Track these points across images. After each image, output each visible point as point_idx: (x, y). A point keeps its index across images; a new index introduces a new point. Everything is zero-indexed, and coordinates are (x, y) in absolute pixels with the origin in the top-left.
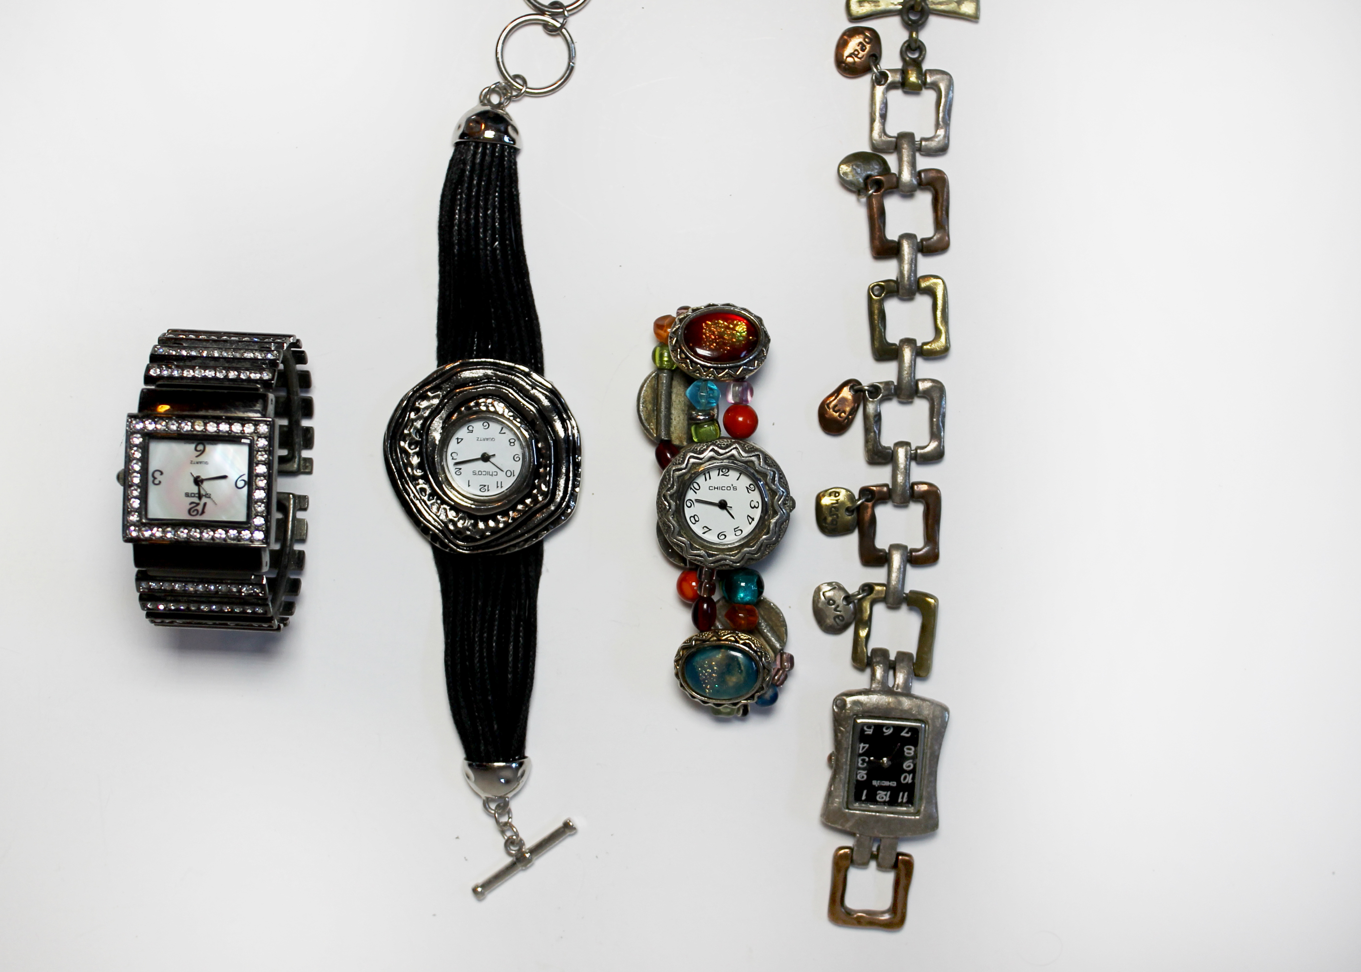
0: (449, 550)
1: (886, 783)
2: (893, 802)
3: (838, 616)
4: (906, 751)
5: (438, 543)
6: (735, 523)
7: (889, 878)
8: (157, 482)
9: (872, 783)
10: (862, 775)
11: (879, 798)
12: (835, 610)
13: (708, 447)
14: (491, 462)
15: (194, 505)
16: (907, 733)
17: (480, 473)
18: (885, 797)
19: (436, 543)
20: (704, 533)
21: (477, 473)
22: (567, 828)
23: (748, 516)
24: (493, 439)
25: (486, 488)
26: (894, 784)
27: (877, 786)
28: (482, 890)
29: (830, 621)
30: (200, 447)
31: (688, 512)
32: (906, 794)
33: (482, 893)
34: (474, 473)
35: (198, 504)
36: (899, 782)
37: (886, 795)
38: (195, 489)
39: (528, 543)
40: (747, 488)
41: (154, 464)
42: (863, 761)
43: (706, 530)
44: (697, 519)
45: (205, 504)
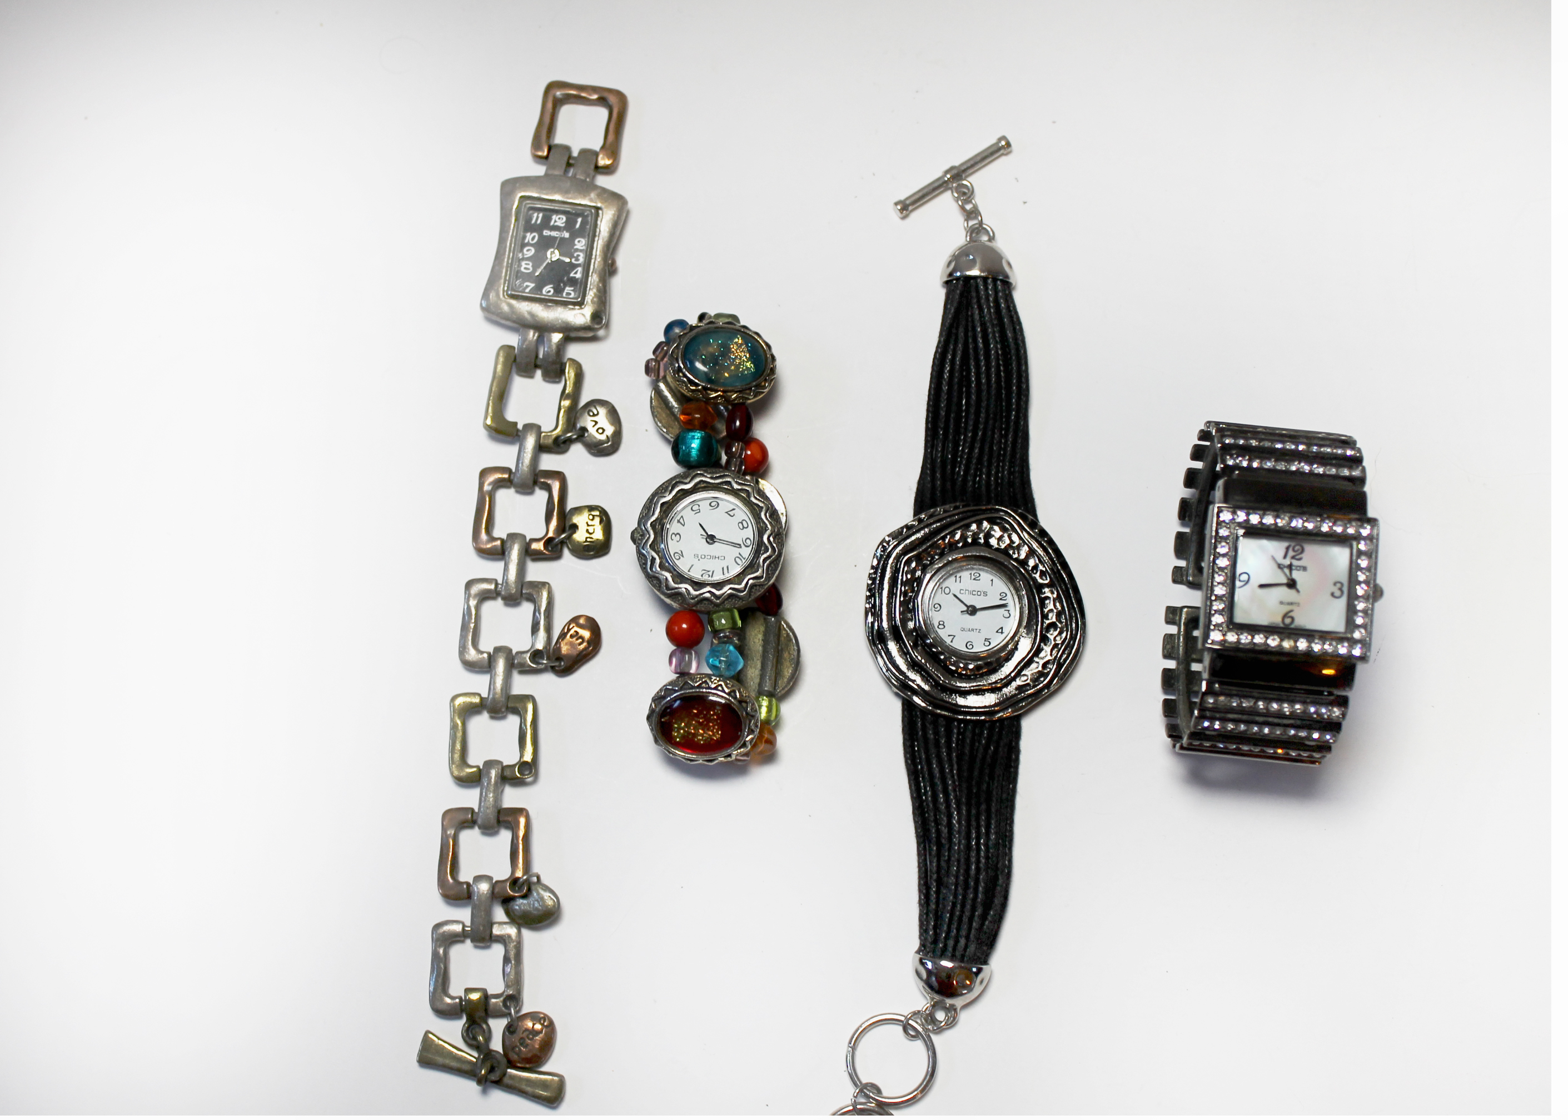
0: (1017, 511)
1: (554, 234)
2: (548, 213)
3: (594, 415)
4: (530, 267)
5: (1030, 520)
6: (700, 518)
7: (560, 138)
8: (1339, 585)
9: (570, 235)
10: (580, 244)
11: (562, 219)
12: (596, 423)
13: (723, 602)
14: (966, 605)
15: (1297, 557)
16: (527, 286)
17: (979, 593)
18: (557, 220)
19: (1032, 520)
20: (734, 509)
21: (982, 593)
22: (906, 207)
23: (684, 525)
24: (963, 630)
25: (973, 577)
26: (546, 233)
27: (565, 232)
28: (1000, 149)
29: (602, 411)
30: (1288, 621)
31: (749, 533)
32: (533, 221)
33: (1000, 140)
34: (985, 594)
35: (1293, 557)
36: (541, 235)
37: (555, 221)
38: (1296, 575)
39: (930, 513)
40: (683, 556)
41: (1341, 605)
42: (577, 260)
43: (731, 513)
44: (740, 525)
45: (1285, 557)
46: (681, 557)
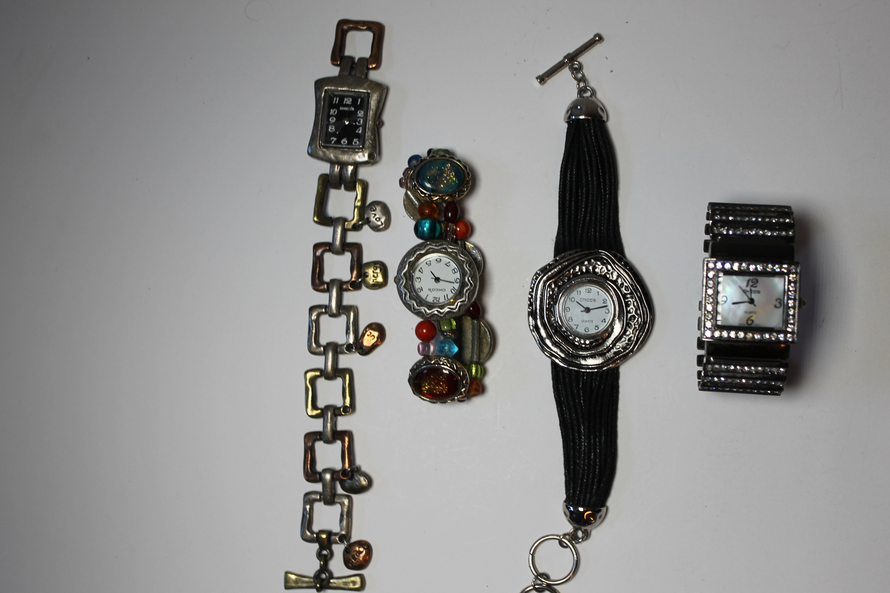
1: (346, 109)
2: (342, 98)
3: (374, 211)
4: (334, 129)
5: (619, 257)
6: (431, 268)
7: (348, 52)
8: (779, 301)
9: (354, 109)
10: (361, 114)
11: (350, 100)
12: (375, 215)
13: (445, 315)
14: (583, 307)
15: (754, 286)
16: (333, 140)
17: (591, 300)
18: (347, 100)
20: (449, 262)
21: (593, 300)
22: (542, 79)
23: (422, 273)
24: (583, 321)
25: (587, 291)
26: (341, 108)
27: (352, 107)
28: (597, 39)
29: (378, 208)
30: (750, 322)
31: (458, 275)
32: (334, 102)
33: (595, 36)
34: (595, 300)
35: (752, 286)
36: (338, 110)
37: (346, 101)
38: (754, 296)
39: (562, 256)
40: (422, 290)
41: (779, 312)
42: (359, 122)
43: (448, 265)
44: (453, 271)
45: (747, 286)
46: (421, 291)
